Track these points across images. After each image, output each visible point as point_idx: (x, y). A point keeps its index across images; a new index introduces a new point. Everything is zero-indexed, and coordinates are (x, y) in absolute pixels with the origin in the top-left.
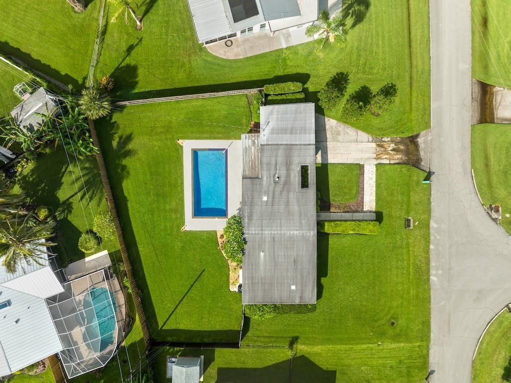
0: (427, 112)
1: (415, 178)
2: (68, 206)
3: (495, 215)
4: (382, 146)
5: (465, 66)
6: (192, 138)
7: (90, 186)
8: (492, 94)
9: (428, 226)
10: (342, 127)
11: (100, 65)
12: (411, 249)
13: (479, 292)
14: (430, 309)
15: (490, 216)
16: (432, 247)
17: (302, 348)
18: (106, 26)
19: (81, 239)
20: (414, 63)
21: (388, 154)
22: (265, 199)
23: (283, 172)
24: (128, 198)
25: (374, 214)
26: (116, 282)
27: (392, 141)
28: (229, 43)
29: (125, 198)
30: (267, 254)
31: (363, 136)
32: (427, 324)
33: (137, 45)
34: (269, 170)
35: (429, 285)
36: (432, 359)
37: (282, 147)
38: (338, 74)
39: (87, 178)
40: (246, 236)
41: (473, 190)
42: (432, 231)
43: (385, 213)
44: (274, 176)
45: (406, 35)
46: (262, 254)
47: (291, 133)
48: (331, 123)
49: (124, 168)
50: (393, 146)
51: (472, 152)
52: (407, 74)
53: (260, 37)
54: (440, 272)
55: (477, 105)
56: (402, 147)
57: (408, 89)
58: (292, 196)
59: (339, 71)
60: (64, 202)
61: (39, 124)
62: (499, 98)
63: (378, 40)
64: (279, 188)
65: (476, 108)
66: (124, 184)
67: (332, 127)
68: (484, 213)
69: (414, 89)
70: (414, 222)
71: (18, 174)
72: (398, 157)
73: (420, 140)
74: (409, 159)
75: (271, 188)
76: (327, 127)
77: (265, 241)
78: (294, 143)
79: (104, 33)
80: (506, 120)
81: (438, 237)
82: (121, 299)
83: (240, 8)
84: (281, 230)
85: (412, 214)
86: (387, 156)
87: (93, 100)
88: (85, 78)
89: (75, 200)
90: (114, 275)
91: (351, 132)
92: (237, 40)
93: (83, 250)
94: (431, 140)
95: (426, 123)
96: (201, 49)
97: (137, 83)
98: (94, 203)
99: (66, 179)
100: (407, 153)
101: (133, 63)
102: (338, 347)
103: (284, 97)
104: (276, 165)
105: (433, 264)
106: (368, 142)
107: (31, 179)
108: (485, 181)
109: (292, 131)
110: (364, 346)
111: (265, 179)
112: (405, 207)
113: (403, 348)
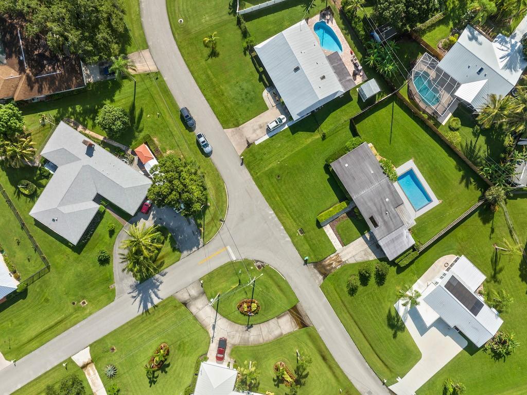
0: (326, 294)
1: (312, 256)
2: (476, 135)
3: (259, 264)
4: (339, 262)
5: (321, 330)
6: (436, 207)
7: (471, 151)
8: (298, 324)
9: (291, 236)
10: (365, 258)
11: (503, 214)
12: (292, 220)
13: (243, 220)
14: (264, 196)
15: (261, 262)
16: (282, 227)
17: (317, 136)
18: (512, 236)
19: (460, 123)
20: (348, 314)
21: (333, 260)
22: (387, 200)
23: (386, 218)
24: (449, 157)
25: (322, 225)
26: (430, 112)
27: (335, 268)
28: (446, 265)
29: (450, 157)
30: (370, 174)
31: (352, 261)
32: (260, 187)
33: (491, 235)
34: (393, 215)
35: (271, 207)
36: (246, 171)
37: (394, 230)
38: (384, 283)
39: (475, 153)
40: (386, 176)
41: (278, 269)
42: (287, 235)
43: (317, 230)
44: (389, 214)
45: (360, 326)
46: (372, 172)
47: (393, 239)
48: (372, 257)
49: (460, 170)
50: (334, 266)
51: (291, 288)
52: (348, 306)
53: (433, 278)
54: (270, 217)
55: (303, 314)
56: (328, 268)
57: (343, 299)
58: (374, 209)
59: (384, 285)
60: (479, 136)
61: (516, 168)
62: (293, 324)
63: (374, 314)
64: (383, 208)
65: (302, 312)
66: (455, 163)
67: (371, 255)
68: (265, 261)
69: (340, 301)
70: (299, 234)
71: (510, 135)
72: (327, 262)
73: (321, 277)
74: (321, 264)
75: (387, 206)
76: (373, 254)
77: (375, 179)
78: (389, 235)
79: (511, 232)
80: (283, 316)
81: (282, 234)
82: (422, 105)
83: (455, 284)
84: (371, 189)
85: (303, 238)
86: (333, 258)
87: (498, 196)
88: (506, 203)
89: (474, 140)
90: (432, 115)
91: (359, 259)
92: (444, 269)
93: (455, 118)
94: (315, 281)
95: (323, 288)
96: (459, 253)
97: (479, 216)
98: (464, 145)
99: (485, 147)
100: (324, 267)
101: (487, 225)
102: (300, 148)
103: (405, 255)
104: (391, 219)
105: (276, 219)
106: (347, 260)
107: (502, 136)
108: (275, 277)
109: (393, 241)
110: (286, 156)
111: (393, 209)
112: (309, 239)
113: (265, 168)
